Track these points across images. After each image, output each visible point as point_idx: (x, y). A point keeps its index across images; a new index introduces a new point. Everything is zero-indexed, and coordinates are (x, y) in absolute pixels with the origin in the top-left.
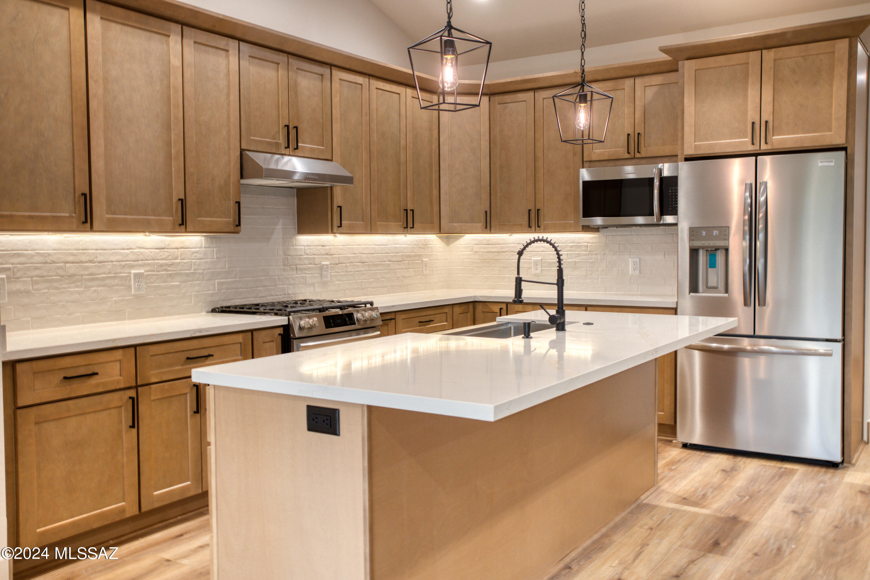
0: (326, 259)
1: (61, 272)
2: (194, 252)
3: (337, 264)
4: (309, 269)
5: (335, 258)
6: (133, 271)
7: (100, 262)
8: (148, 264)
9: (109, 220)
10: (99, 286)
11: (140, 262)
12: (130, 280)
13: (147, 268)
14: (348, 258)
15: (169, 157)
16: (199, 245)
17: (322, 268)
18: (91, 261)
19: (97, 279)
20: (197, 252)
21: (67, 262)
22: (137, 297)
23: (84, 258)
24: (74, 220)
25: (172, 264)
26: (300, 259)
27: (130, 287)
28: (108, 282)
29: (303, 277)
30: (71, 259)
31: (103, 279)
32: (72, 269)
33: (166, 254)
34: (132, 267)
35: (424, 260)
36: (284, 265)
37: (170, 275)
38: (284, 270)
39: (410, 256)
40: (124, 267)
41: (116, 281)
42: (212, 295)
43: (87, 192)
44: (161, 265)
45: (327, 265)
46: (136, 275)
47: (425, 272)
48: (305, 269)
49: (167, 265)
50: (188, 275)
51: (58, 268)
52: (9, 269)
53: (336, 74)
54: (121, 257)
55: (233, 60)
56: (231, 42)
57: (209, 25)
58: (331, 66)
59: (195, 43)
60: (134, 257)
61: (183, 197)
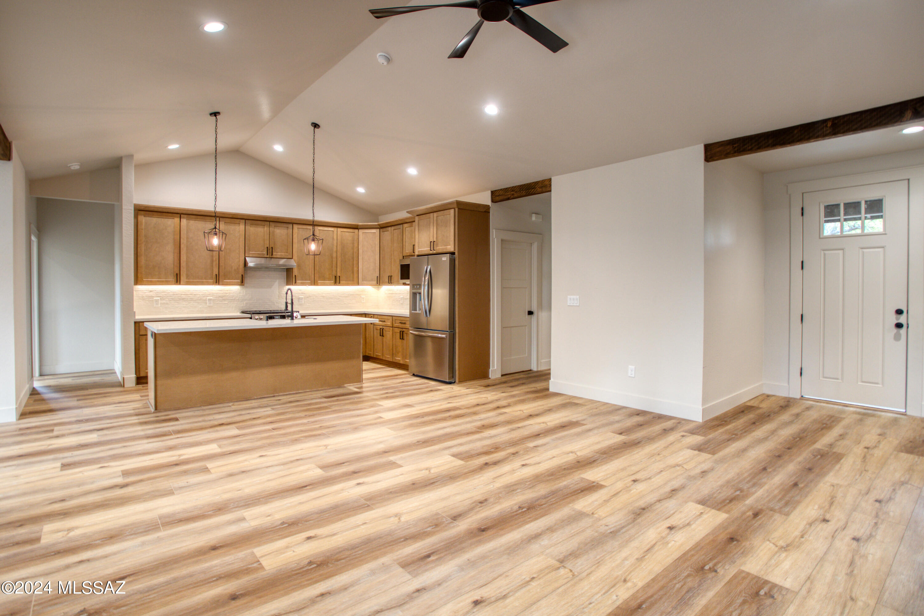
0: (302, 295)
1: (179, 297)
2: (235, 292)
6: (208, 298)
7: (194, 295)
8: (214, 296)
9: (186, 281)
10: (194, 302)
11: (211, 295)
12: (207, 301)
13: (214, 297)
14: (314, 295)
15: (212, 261)
18: (191, 294)
19: (193, 300)
20: (236, 292)
21: (182, 294)
22: (209, 306)
23: (188, 293)
24: (174, 282)
25: (225, 296)
27: (206, 303)
28: (197, 301)
30: (183, 293)
31: (196, 300)
32: (184, 296)
33: (222, 292)
34: (208, 296)
35: (362, 296)
36: (279, 297)
37: (224, 300)
38: (279, 299)
39: (353, 295)
40: (204, 296)
42: (242, 307)
43: (178, 273)
44: (220, 296)
45: (302, 298)
46: (208, 299)
47: (362, 301)
49: (222, 296)
50: (232, 299)
51: (178, 296)
52: (161, 296)
53: (295, 226)
54: (203, 293)
55: (242, 227)
56: (242, 221)
57: (231, 216)
58: (293, 224)
59: (225, 223)
60: (208, 293)
61: (218, 274)
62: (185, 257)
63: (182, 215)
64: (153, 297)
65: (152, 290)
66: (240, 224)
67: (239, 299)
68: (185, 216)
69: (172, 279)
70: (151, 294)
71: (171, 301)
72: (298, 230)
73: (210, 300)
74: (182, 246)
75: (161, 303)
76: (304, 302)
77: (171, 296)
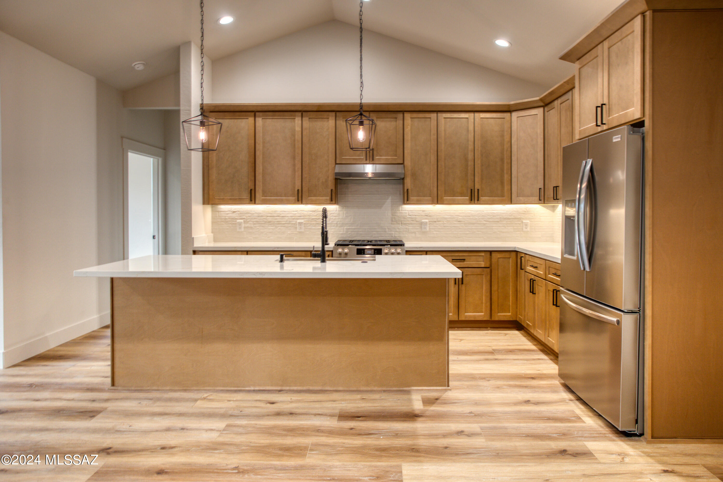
0: (426, 218)
1: (265, 220)
2: (332, 213)
3: (435, 222)
4: (411, 223)
5: (434, 218)
6: (298, 221)
7: (282, 217)
8: (306, 218)
9: (263, 199)
10: (281, 227)
11: (302, 217)
12: (297, 224)
13: (306, 220)
14: (446, 218)
16: (335, 210)
17: (422, 223)
18: (278, 216)
19: (281, 224)
20: (334, 213)
21: (268, 216)
22: (300, 232)
23: (275, 215)
24: (248, 200)
26: (404, 218)
27: (296, 228)
28: (286, 225)
29: (407, 228)
30: (269, 215)
31: (284, 224)
32: (270, 219)
33: (316, 214)
34: (298, 219)
35: (524, 221)
36: (392, 221)
38: (392, 224)
39: (509, 219)
40: (294, 219)
41: (289, 225)
42: (342, 234)
43: (253, 188)
44: (313, 219)
45: (426, 222)
47: (524, 229)
48: (409, 224)
51: (264, 218)
52: (244, 218)
53: (408, 116)
54: (291, 215)
55: (331, 122)
56: (331, 114)
57: (315, 109)
58: (403, 112)
59: (309, 118)
60: (299, 215)
61: (300, 189)
62: (261, 168)
63: (257, 113)
64: (237, 219)
65: (235, 211)
66: (328, 118)
67: (337, 223)
68: (261, 114)
69: (246, 195)
70: (234, 215)
71: (255, 224)
72: (411, 121)
73: (300, 224)
74: (258, 153)
75: (245, 228)
76: (430, 228)
77: (255, 218)
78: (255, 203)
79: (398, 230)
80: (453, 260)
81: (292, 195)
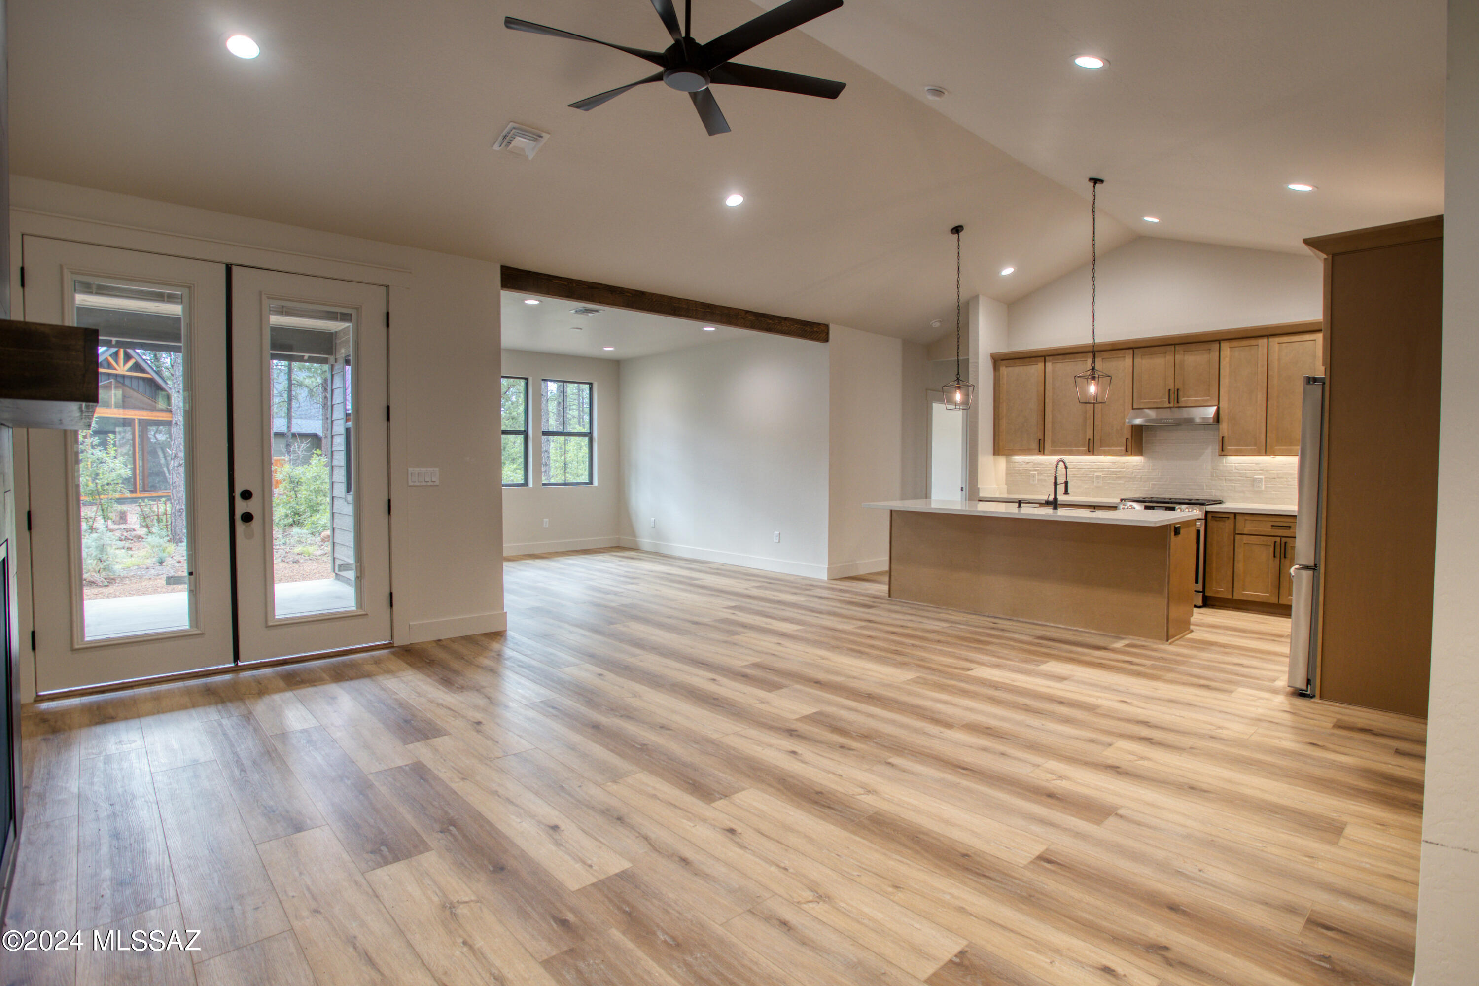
2: (1135, 466)
3: (1275, 478)
4: (1239, 480)
5: (1273, 473)
6: (1096, 474)
7: (1078, 469)
8: (1106, 471)
10: (1077, 480)
11: (1100, 470)
12: (1094, 478)
13: (1104, 473)
14: (1291, 474)
15: (1085, 419)
16: (1140, 462)
17: (1254, 480)
18: (1074, 468)
19: (1077, 477)
20: (1138, 466)
24: (1036, 450)
25: (1120, 472)
26: (1230, 473)
27: (1093, 482)
28: (1082, 478)
29: (1232, 486)
31: (1080, 477)
33: (1116, 466)
34: (1096, 472)
36: (1212, 476)
37: (1118, 477)
38: (1213, 480)
40: (1091, 471)
41: (1086, 478)
43: (1042, 439)
44: (1113, 472)
45: (1261, 479)
46: (1097, 476)
48: (1236, 480)
49: (1116, 472)
50: (1130, 478)
52: (1038, 470)
53: (1225, 346)
54: (1088, 467)
55: (1128, 361)
56: (1127, 351)
57: (1110, 348)
58: (1219, 341)
59: (1103, 359)
60: (1097, 467)
61: (1091, 438)
62: (1051, 416)
63: (1047, 358)
64: (1030, 471)
65: (1029, 462)
66: (1124, 357)
67: (1141, 477)
68: (1051, 358)
69: (1035, 445)
70: (1028, 466)
71: (1049, 476)
72: (1230, 351)
73: (1098, 477)
74: (1047, 400)
75: (1038, 480)
76: (1266, 487)
77: (1049, 470)
78: (1044, 454)
79: (1220, 488)
80: (1272, 526)
81: (1083, 446)
